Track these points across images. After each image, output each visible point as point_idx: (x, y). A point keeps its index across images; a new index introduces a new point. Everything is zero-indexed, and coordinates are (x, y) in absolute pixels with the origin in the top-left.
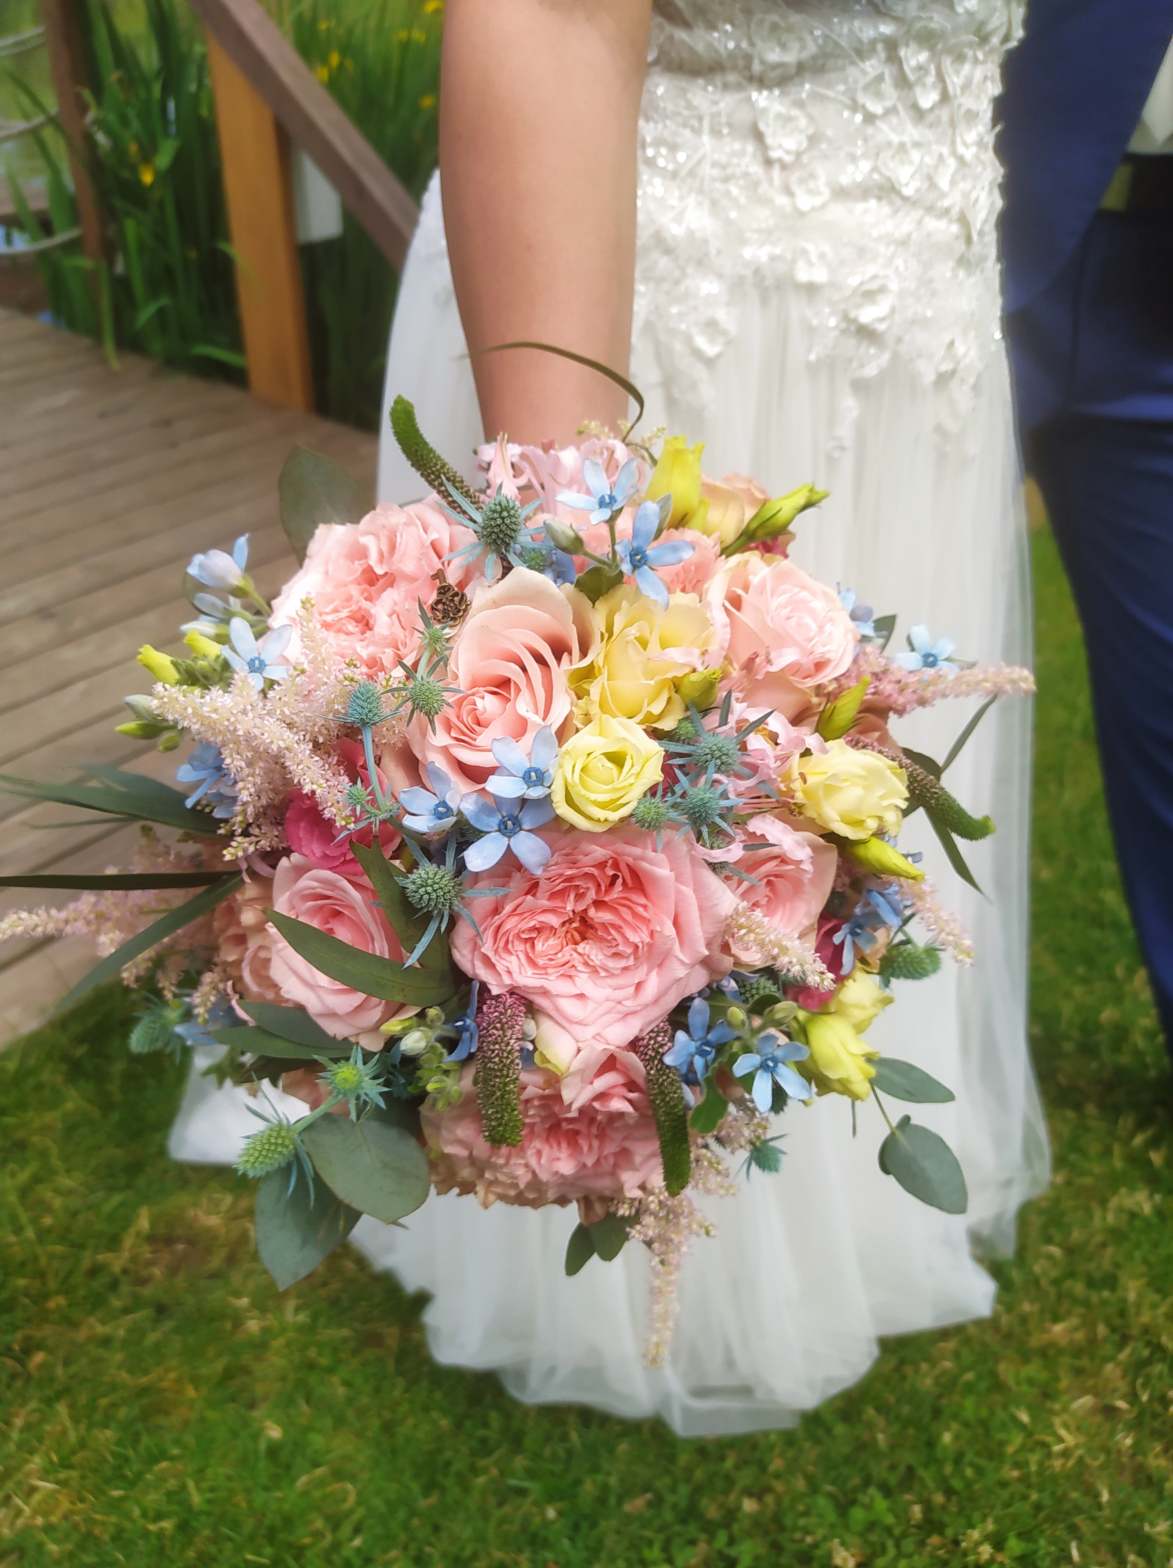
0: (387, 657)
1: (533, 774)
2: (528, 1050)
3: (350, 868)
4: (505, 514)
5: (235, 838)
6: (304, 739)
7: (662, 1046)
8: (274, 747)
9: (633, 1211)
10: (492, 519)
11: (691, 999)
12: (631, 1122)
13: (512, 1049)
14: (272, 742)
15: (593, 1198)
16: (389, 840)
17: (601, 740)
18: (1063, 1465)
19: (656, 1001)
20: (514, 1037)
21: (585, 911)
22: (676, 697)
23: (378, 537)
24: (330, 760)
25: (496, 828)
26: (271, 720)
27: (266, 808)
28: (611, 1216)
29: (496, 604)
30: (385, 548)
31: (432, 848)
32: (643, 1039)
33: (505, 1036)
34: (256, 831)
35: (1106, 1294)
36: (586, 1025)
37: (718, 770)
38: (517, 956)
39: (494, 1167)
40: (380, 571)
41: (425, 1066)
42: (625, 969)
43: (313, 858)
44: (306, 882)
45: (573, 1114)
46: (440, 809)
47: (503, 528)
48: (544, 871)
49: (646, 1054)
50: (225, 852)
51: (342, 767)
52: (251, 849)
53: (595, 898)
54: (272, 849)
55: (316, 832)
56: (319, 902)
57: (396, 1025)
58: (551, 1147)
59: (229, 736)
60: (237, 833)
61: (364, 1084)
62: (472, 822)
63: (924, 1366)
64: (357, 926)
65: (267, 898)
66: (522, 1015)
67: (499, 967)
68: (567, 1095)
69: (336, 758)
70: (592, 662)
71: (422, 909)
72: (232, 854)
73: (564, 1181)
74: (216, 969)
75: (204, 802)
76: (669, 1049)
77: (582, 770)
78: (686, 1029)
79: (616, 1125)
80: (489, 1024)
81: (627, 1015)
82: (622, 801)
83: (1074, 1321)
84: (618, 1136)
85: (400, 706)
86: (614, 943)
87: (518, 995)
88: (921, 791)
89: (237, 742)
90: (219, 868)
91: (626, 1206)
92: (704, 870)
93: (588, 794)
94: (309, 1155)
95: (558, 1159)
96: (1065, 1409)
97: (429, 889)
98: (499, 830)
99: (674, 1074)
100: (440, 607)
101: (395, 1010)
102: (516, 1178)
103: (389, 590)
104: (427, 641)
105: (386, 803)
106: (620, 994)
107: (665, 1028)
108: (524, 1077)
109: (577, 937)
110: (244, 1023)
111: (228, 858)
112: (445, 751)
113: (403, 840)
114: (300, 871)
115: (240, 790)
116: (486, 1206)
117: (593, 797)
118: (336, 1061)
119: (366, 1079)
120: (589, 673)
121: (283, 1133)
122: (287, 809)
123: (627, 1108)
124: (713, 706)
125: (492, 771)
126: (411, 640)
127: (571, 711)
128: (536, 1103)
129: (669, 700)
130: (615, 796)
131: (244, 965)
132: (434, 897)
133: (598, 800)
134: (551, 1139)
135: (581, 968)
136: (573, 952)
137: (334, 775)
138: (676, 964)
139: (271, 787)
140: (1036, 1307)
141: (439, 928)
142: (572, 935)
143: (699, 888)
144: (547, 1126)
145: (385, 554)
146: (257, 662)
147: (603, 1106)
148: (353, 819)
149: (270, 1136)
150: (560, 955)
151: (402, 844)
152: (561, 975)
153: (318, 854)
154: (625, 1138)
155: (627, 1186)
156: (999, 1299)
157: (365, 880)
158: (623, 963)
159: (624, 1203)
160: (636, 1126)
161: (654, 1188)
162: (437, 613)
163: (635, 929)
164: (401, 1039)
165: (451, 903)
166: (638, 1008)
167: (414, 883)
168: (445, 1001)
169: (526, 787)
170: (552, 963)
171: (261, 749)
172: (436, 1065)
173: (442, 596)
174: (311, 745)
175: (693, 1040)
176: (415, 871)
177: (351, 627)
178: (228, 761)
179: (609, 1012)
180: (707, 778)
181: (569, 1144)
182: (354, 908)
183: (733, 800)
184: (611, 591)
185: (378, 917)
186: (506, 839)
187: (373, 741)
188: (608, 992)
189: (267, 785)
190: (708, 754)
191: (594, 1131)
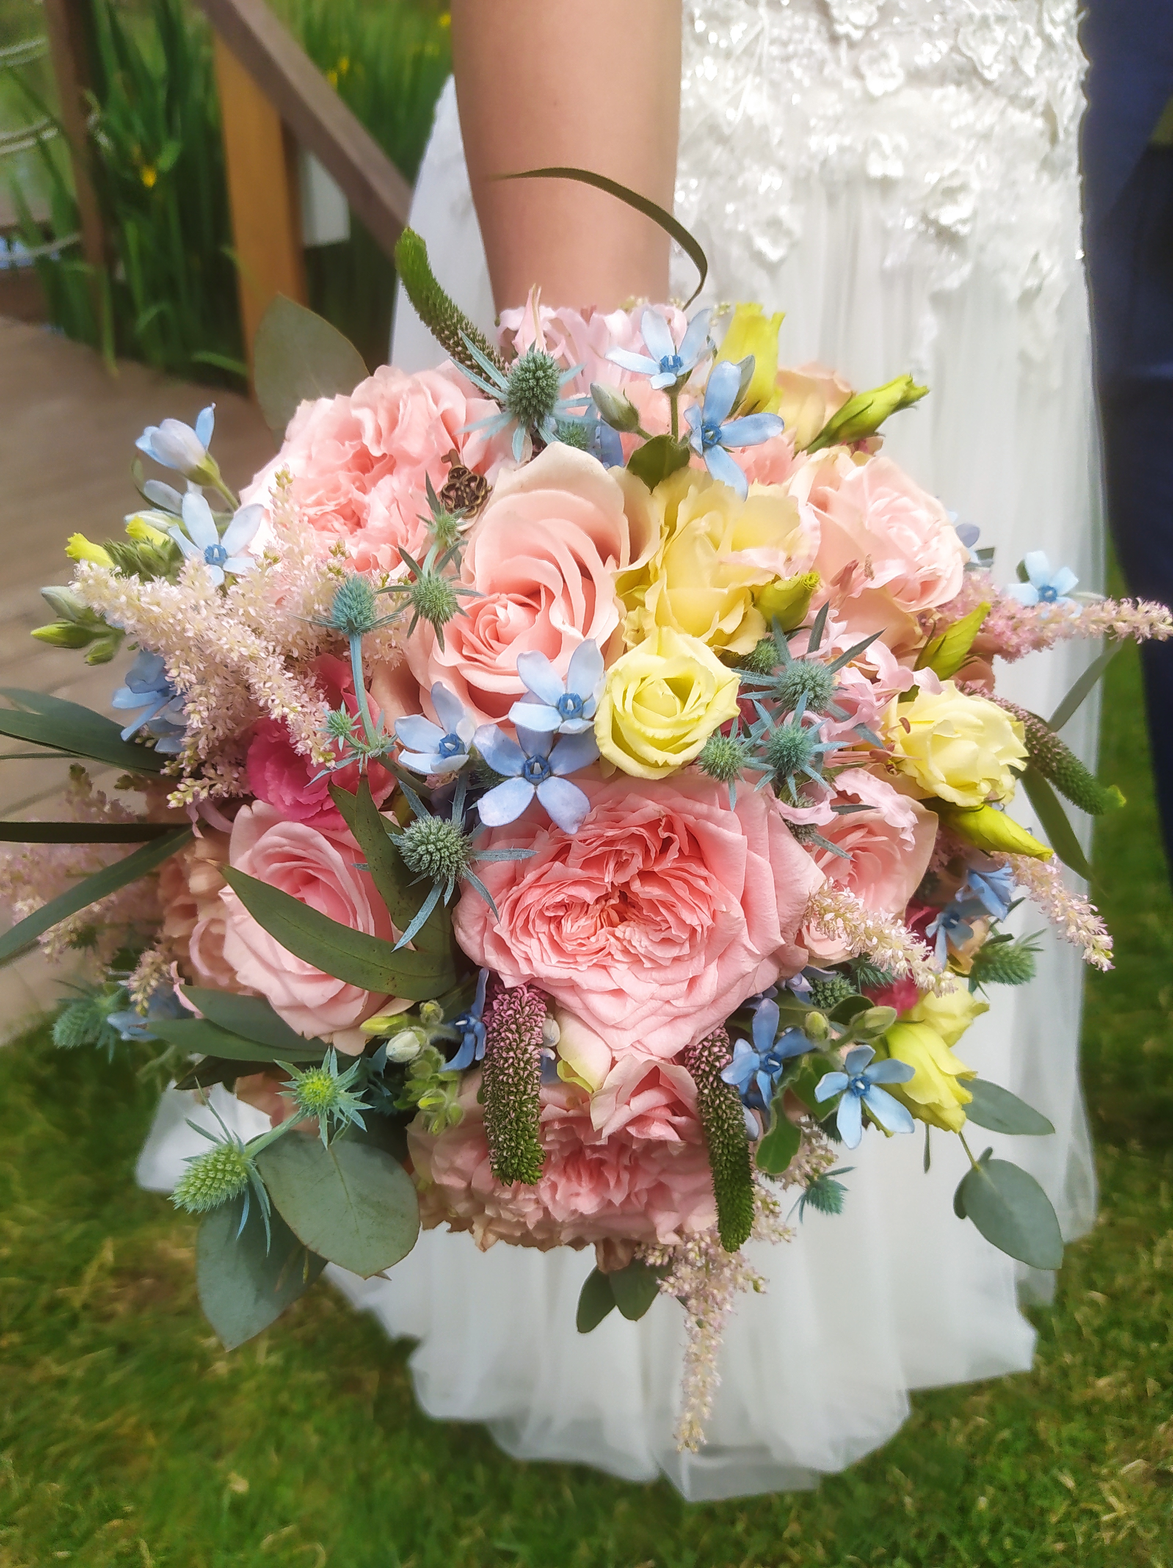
0: (384, 553)
1: (570, 702)
2: (549, 1058)
3: (329, 820)
4: (540, 373)
5: (183, 780)
6: (274, 651)
7: (718, 1058)
8: (235, 656)
9: (666, 1259)
10: (523, 380)
11: (754, 1000)
12: (675, 1153)
13: (531, 1058)
14: (231, 650)
15: (616, 1241)
16: (379, 786)
17: (660, 661)
18: (1113, 1538)
19: (714, 1001)
20: (533, 1042)
21: (627, 884)
22: (755, 612)
23: (375, 412)
24: (306, 681)
25: (519, 772)
26: (231, 622)
27: (224, 742)
28: (638, 1265)
29: (524, 488)
30: (384, 424)
31: (434, 798)
32: (694, 1049)
33: (522, 1041)
34: (211, 773)
35: (1155, 1345)
36: (624, 1029)
37: (810, 706)
38: (539, 939)
39: (498, 1203)
40: (376, 452)
41: (417, 1076)
42: (676, 959)
43: (281, 807)
44: (271, 838)
45: (603, 1142)
46: (448, 745)
47: (537, 391)
48: (580, 830)
49: (699, 1067)
50: (169, 797)
51: (321, 690)
52: (204, 794)
53: (642, 867)
54: (231, 795)
55: (286, 774)
56: (288, 864)
57: (381, 1023)
58: (569, 1179)
59: (174, 639)
60: (185, 774)
61: (339, 1098)
62: (488, 762)
63: (955, 1422)
64: (336, 895)
65: (223, 858)
66: (543, 1014)
67: (515, 952)
68: (597, 1118)
69: (314, 679)
70: (647, 564)
71: (420, 873)
72: (179, 800)
73: (581, 1220)
74: (159, 947)
75: (145, 734)
76: (728, 1063)
77: (634, 699)
78: (748, 1037)
79: (653, 1156)
80: (501, 1025)
81: (676, 1018)
82: (688, 739)
83: (1121, 1375)
84: (654, 1169)
85: (400, 610)
86: (664, 926)
87: (538, 988)
88: (1040, 751)
89: (186, 649)
90: (164, 820)
91: (657, 1253)
92: (783, 835)
93: (644, 729)
94: (265, 1186)
95: (578, 1194)
96: (1113, 1474)
97: (431, 847)
98: (523, 775)
99: (733, 1094)
100: (452, 493)
101: (383, 1002)
102: (523, 1216)
103: (388, 478)
104: (436, 530)
105: (377, 738)
106: (668, 992)
107: (723, 1035)
108: (545, 1094)
109: (615, 916)
110: (190, 1014)
111: (173, 804)
112: (455, 673)
113: (397, 789)
114: (263, 824)
115: (189, 713)
116: (484, 1248)
117: (650, 732)
118: (304, 1066)
119: (343, 1091)
120: (642, 578)
121: (233, 1157)
122: (250, 744)
123: (670, 1135)
124: (800, 625)
125: (518, 697)
126: (414, 535)
127: (620, 623)
128: (557, 1126)
129: (745, 615)
130: (679, 732)
131: (191, 942)
132: (438, 858)
133: (657, 736)
134: (569, 1170)
135: (619, 956)
136: (609, 936)
137: (310, 699)
138: (743, 954)
139: (230, 712)
140: (1079, 1358)
141: (442, 898)
142: (608, 915)
143: (776, 857)
144: (566, 1154)
145: (384, 433)
146: (216, 551)
147: (639, 1131)
148: (334, 755)
149: (216, 1160)
150: (593, 939)
151: (397, 793)
152: (595, 965)
153: (288, 800)
154: (663, 1171)
155: (660, 1230)
156: (1039, 1350)
157: (348, 837)
158: (675, 952)
159: (654, 1249)
160: (683, 1157)
161: (693, 1232)
162: (450, 502)
163: (692, 909)
164: (388, 1040)
165: (458, 867)
166: (692, 1010)
167: (411, 839)
168: (444, 995)
169: (560, 719)
170: (584, 949)
171: (218, 660)
172: (430, 1075)
173: (454, 481)
174: (283, 658)
175: (757, 1052)
176: (413, 823)
177: (338, 524)
178: (174, 673)
179: (653, 1013)
180: (795, 715)
181: (591, 1176)
182: (332, 873)
183: (826, 745)
184: (674, 475)
185: (362, 885)
186: (533, 786)
187: (363, 658)
188: (654, 987)
189: (225, 710)
190: (797, 684)
191: (626, 1161)
